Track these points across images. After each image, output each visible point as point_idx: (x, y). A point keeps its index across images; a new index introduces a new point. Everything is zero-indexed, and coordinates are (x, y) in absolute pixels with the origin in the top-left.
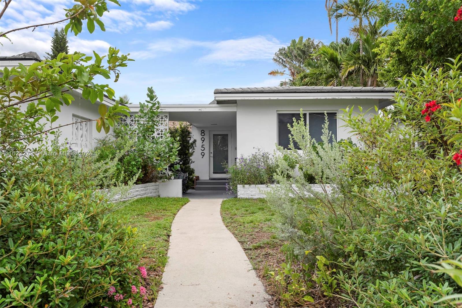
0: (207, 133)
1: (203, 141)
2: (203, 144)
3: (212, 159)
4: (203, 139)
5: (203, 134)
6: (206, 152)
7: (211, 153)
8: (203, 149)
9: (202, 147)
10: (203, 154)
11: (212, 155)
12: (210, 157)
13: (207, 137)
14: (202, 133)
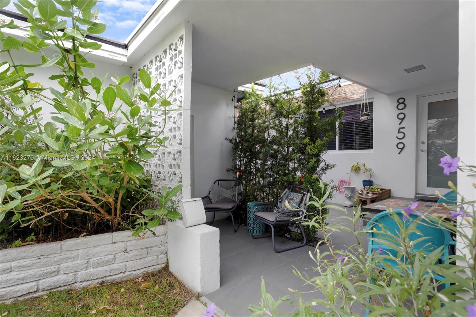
0: (411, 103)
1: (403, 119)
2: (401, 126)
3: (424, 157)
4: (401, 116)
5: (401, 106)
6: (410, 141)
7: (423, 143)
8: (401, 136)
9: (399, 132)
10: (401, 146)
11: (425, 147)
12: (418, 151)
13: (411, 112)
14: (400, 103)
